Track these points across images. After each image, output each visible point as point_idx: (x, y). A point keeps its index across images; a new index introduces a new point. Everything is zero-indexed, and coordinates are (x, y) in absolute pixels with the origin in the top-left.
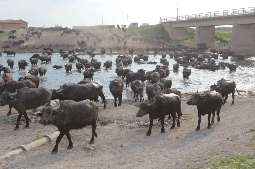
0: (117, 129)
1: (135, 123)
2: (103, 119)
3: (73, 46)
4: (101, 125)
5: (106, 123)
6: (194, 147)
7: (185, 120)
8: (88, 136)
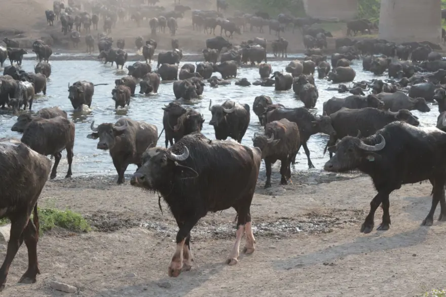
0: (148, 242)
1: (201, 227)
2: (105, 217)
3: (17, 33)
4: (100, 231)
5: (115, 225)
6: (383, 284)
7: (352, 224)
8: (61, 257)
